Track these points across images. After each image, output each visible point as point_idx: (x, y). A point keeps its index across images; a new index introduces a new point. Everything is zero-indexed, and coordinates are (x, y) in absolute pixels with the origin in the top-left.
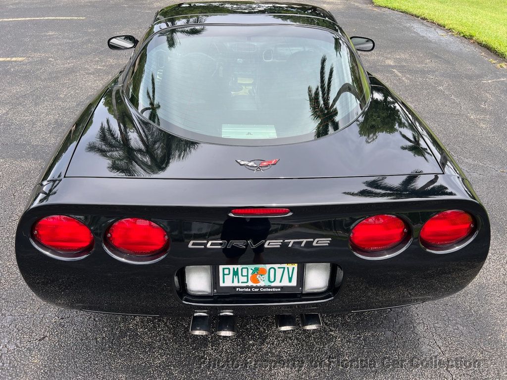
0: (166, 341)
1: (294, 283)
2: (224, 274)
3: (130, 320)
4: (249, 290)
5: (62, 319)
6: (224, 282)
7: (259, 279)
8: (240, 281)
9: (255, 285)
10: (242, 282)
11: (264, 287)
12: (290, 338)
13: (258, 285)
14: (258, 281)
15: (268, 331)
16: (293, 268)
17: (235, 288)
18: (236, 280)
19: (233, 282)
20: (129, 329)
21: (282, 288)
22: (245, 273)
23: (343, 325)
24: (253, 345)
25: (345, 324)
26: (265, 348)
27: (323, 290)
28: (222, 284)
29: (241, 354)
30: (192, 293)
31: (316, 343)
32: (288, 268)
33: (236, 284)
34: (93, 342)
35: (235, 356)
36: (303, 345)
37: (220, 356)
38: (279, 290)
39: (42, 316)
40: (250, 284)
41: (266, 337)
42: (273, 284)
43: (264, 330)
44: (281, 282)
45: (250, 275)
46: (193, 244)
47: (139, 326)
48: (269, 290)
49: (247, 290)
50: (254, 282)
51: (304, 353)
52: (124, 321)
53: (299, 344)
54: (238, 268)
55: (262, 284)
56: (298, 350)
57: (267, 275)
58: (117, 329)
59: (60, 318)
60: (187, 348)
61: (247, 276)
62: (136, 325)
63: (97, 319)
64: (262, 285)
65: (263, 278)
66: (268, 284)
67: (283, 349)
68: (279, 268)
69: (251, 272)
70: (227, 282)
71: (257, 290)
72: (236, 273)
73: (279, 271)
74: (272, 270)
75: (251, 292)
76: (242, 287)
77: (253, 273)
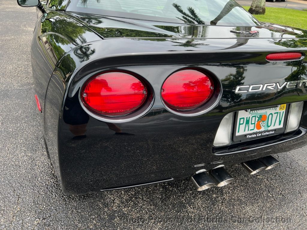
0: (151, 212)
1: (281, 126)
2: (240, 124)
3: (111, 204)
4: (255, 136)
6: (238, 132)
7: (261, 125)
8: (250, 129)
9: (258, 131)
10: (251, 130)
11: (265, 132)
13: (261, 130)
16: (283, 112)
17: (246, 135)
18: (247, 129)
19: (245, 131)
20: (115, 211)
21: (275, 130)
24: (217, 197)
28: (237, 134)
29: (214, 206)
31: (255, 185)
32: (280, 112)
33: (247, 132)
35: (211, 208)
37: (200, 211)
38: (274, 132)
39: (21, 222)
40: (256, 130)
42: (269, 129)
44: (275, 125)
45: (256, 123)
47: (122, 207)
50: (258, 129)
51: (253, 194)
52: (105, 206)
53: (245, 189)
54: (249, 117)
56: (247, 193)
57: (266, 121)
58: (104, 214)
59: (41, 219)
60: (172, 212)
61: (254, 124)
62: (119, 206)
64: (263, 130)
65: (264, 124)
66: (267, 128)
67: (238, 194)
68: (275, 113)
69: (257, 119)
70: (241, 131)
71: (260, 135)
72: (247, 122)
73: (275, 116)
74: (270, 116)
75: (257, 137)
76: (250, 134)
77: (258, 120)
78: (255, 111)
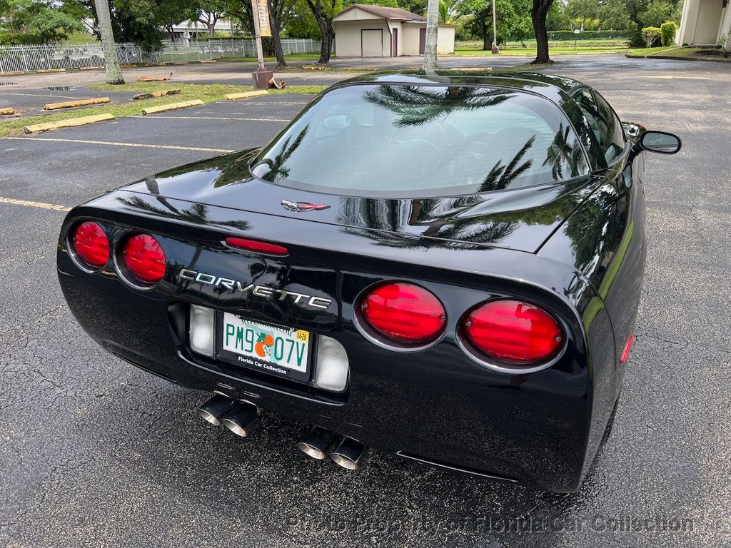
1: (303, 368)
2: (228, 333)
4: (252, 363)
5: (131, 385)
6: (227, 345)
7: (265, 351)
8: (244, 348)
9: (259, 358)
10: (246, 350)
11: (269, 364)
12: (347, 494)
13: (264, 359)
14: (262, 353)
15: (326, 475)
16: (304, 344)
17: (237, 355)
18: (239, 345)
19: (236, 347)
21: (288, 370)
22: (250, 339)
23: (433, 506)
24: (295, 482)
25: (438, 508)
26: (308, 491)
27: (338, 390)
28: (225, 347)
29: (273, 486)
30: (196, 350)
31: (378, 512)
32: (297, 343)
33: (239, 351)
34: (139, 415)
35: (265, 485)
36: (357, 508)
37: (249, 478)
38: (285, 372)
40: (254, 355)
41: (318, 481)
42: (280, 363)
43: (323, 472)
44: (288, 362)
45: (255, 343)
46: (185, 274)
48: (273, 369)
49: (249, 362)
50: (259, 354)
51: (350, 517)
53: (353, 504)
54: (243, 329)
55: (267, 359)
56: (346, 510)
57: (274, 346)
59: (128, 383)
61: (252, 342)
63: (159, 396)
64: (268, 361)
65: (270, 350)
66: (274, 361)
67: (328, 501)
68: (287, 340)
69: (256, 337)
70: (230, 345)
71: (260, 365)
72: (240, 335)
73: (288, 345)
74: (279, 341)
75: (253, 366)
76: (245, 357)
77: (259, 340)
78: (253, 323)
